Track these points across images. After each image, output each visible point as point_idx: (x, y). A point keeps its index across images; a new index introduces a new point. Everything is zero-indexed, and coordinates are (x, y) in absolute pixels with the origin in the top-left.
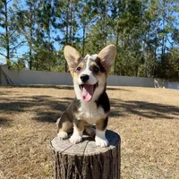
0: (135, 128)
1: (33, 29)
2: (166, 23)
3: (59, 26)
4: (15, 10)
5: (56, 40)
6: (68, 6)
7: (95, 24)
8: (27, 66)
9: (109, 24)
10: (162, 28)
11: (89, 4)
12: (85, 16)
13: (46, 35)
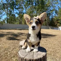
0: (45, 44)
1: (8, 9)
2: (53, 8)
3: (17, 9)
4: (2, 3)
5: (16, 13)
6: (20, 2)
7: (29, 8)
8: (6, 22)
9: (34, 8)
10: (51, 9)
11: (27, 1)
12: (26, 5)
13: (12, 12)
